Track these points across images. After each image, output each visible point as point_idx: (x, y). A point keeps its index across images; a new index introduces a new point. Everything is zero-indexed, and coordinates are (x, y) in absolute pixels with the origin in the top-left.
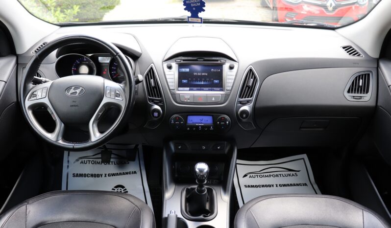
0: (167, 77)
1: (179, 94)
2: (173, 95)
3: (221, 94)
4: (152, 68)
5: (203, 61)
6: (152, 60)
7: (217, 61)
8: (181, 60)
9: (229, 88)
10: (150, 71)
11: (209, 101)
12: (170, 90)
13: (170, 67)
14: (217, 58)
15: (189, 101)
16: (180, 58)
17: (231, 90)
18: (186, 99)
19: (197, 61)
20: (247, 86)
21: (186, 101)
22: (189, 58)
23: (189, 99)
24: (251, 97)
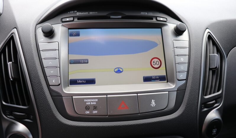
0: (43, 55)
1: (72, 95)
2: (58, 98)
3: (170, 91)
4: (12, 38)
5: (122, 18)
6: (15, 22)
7: (151, 18)
8: (74, 17)
9: (183, 76)
10: (8, 44)
11: (144, 110)
12: (48, 85)
13: (50, 34)
14: (151, 14)
15: (95, 112)
16: (72, 13)
17: (186, 80)
18: (87, 108)
19: (109, 18)
20: (210, 69)
21: (88, 112)
22: (91, 13)
23: (95, 108)
24: (218, 91)
